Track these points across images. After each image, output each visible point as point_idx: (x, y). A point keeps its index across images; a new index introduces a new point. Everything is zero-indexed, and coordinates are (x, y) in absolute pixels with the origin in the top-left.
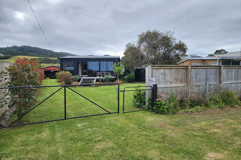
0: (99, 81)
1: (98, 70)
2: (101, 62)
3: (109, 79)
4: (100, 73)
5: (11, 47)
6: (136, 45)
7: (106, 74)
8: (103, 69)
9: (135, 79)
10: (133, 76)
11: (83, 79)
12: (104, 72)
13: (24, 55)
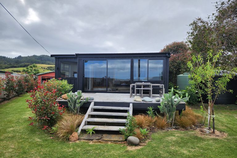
11: (96, 104)
13: (43, 63)
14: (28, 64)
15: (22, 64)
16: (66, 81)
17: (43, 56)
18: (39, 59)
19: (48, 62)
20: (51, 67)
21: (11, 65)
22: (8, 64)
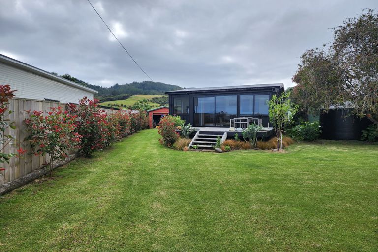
0: (234, 139)
1: (236, 113)
2: (243, 97)
3: (258, 133)
4: (238, 120)
5: (131, 85)
6: (328, 52)
7: (250, 123)
8: (246, 110)
9: (320, 134)
10: (315, 125)
11: (201, 133)
12: (247, 118)
13: (145, 94)
14: (126, 95)
15: (120, 95)
16: (179, 117)
17: (146, 82)
18: (141, 88)
19: (153, 91)
20: (157, 98)
21: (107, 97)
22: (104, 95)
